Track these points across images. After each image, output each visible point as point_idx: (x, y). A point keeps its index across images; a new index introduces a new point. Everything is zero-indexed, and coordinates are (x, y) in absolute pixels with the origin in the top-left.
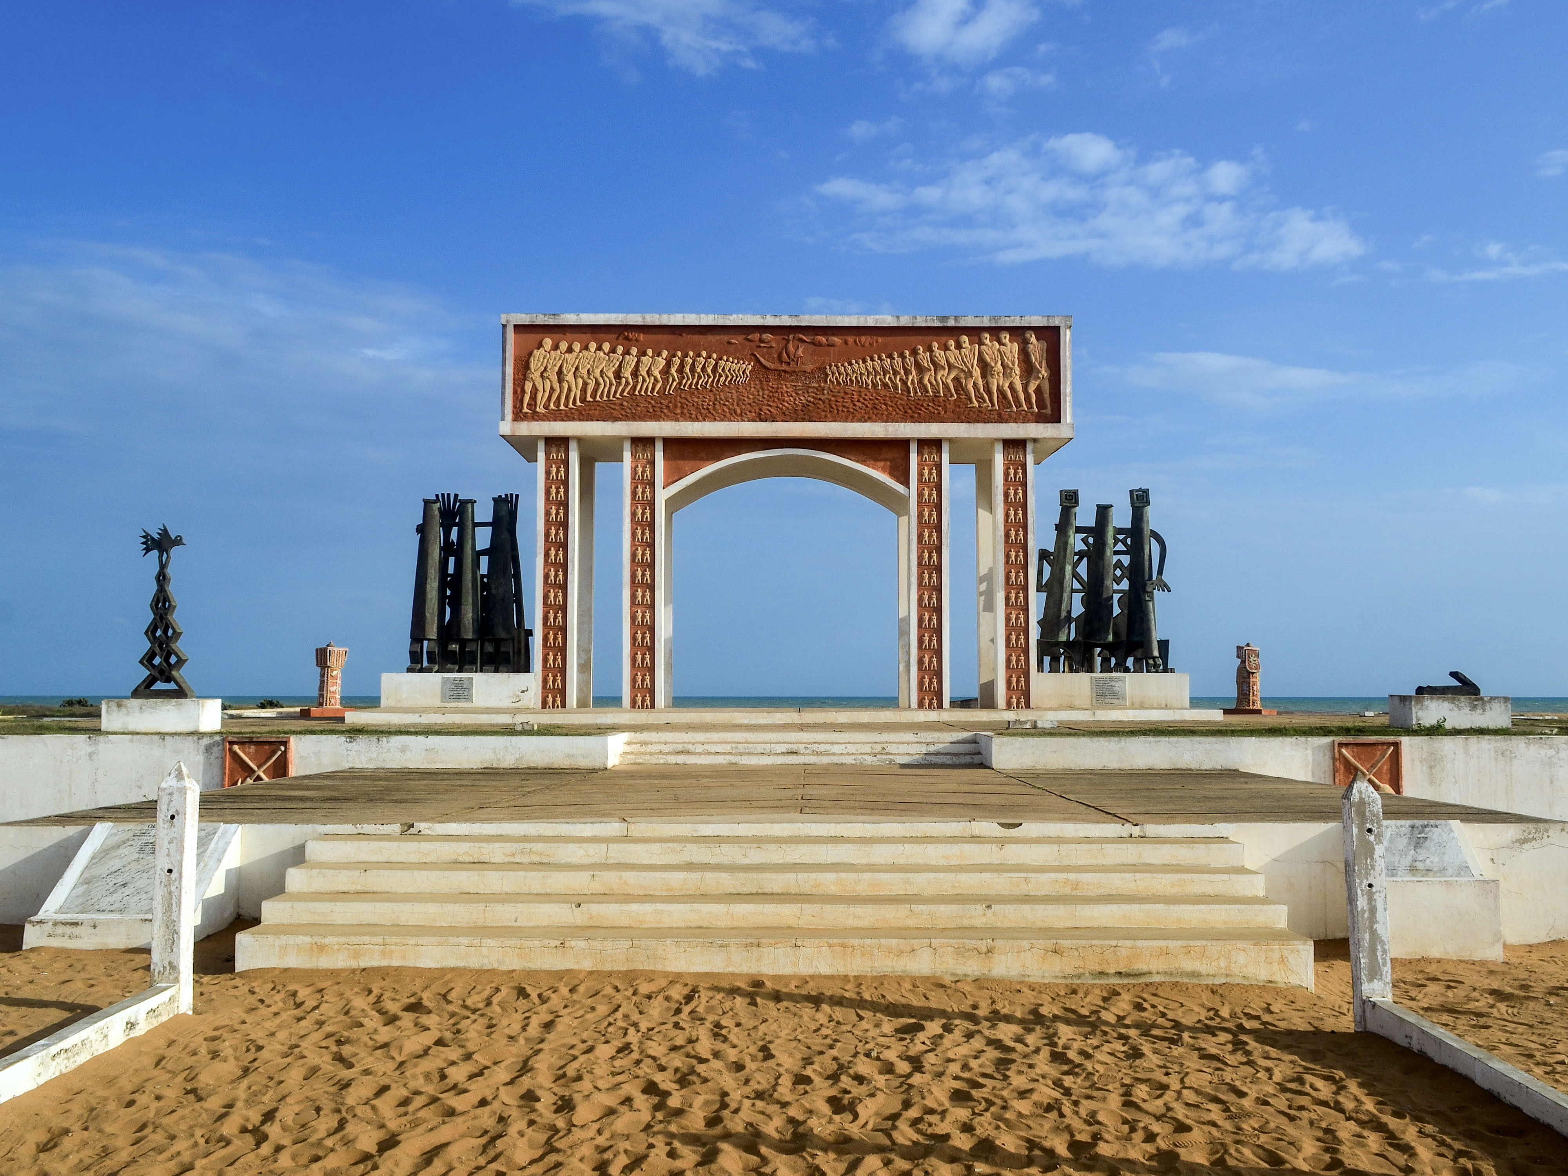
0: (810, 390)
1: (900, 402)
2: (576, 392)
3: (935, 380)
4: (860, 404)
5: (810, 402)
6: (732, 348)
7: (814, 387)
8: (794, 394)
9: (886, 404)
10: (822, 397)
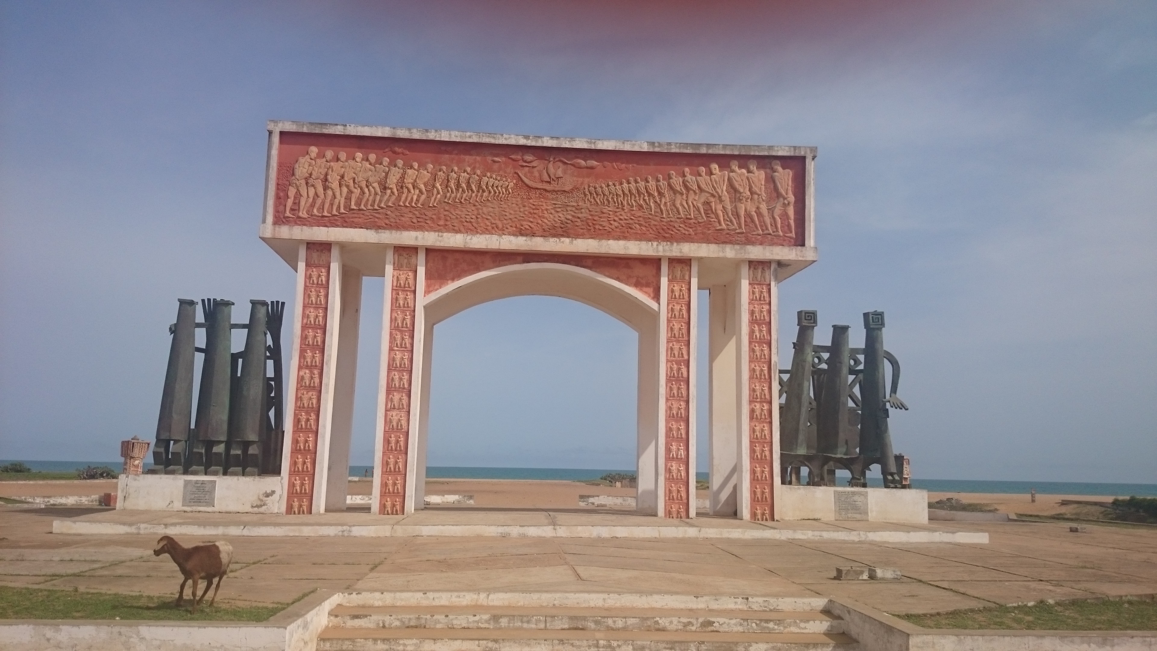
0: (569, 208)
1: (653, 222)
2: (341, 200)
3: (687, 203)
4: (616, 224)
5: (568, 219)
6: (496, 166)
7: (573, 206)
8: (553, 211)
9: (640, 225)
10: (580, 215)
